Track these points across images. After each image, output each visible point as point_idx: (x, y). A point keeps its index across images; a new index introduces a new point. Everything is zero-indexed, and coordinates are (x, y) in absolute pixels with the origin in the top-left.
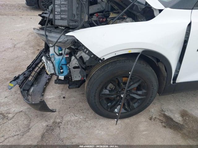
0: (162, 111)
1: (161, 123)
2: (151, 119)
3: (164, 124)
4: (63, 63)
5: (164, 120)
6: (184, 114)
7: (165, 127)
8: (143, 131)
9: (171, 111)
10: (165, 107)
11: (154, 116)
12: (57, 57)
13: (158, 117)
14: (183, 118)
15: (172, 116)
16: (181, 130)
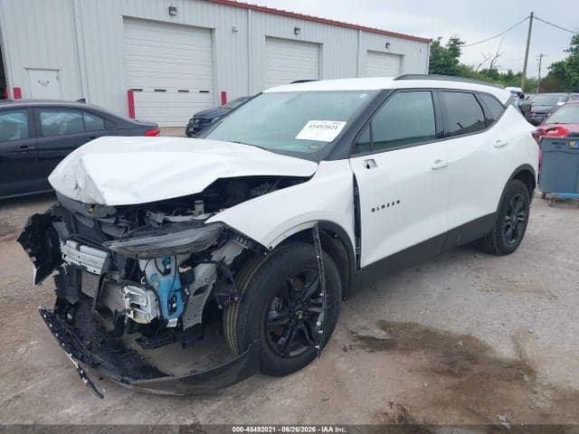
0: (353, 333)
1: (364, 348)
2: (345, 350)
3: (368, 349)
4: (177, 288)
5: (365, 344)
6: (384, 326)
7: (372, 351)
8: (349, 369)
9: (365, 328)
10: (352, 327)
11: (347, 345)
12: (164, 279)
13: (352, 344)
14: (385, 330)
15: (371, 334)
16: (393, 346)
